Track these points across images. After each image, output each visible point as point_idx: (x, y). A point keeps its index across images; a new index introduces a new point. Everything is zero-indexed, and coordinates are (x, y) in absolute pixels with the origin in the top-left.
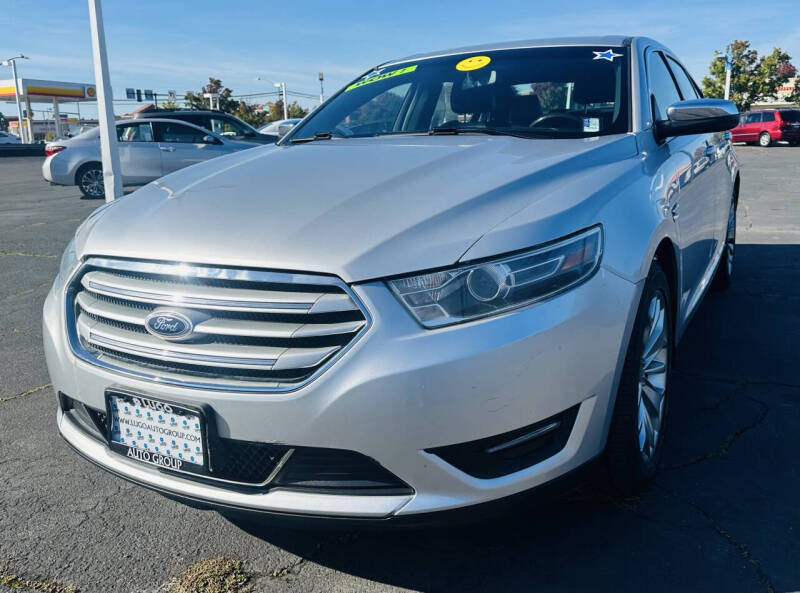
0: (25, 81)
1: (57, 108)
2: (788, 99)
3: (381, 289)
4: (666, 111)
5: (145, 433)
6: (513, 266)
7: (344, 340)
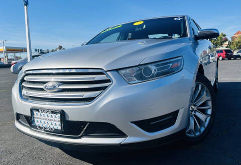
0: (6, 47)
1: (15, 55)
2: (226, 47)
3: (115, 73)
4: (197, 32)
5: (43, 121)
6: (156, 66)
7: (104, 88)
